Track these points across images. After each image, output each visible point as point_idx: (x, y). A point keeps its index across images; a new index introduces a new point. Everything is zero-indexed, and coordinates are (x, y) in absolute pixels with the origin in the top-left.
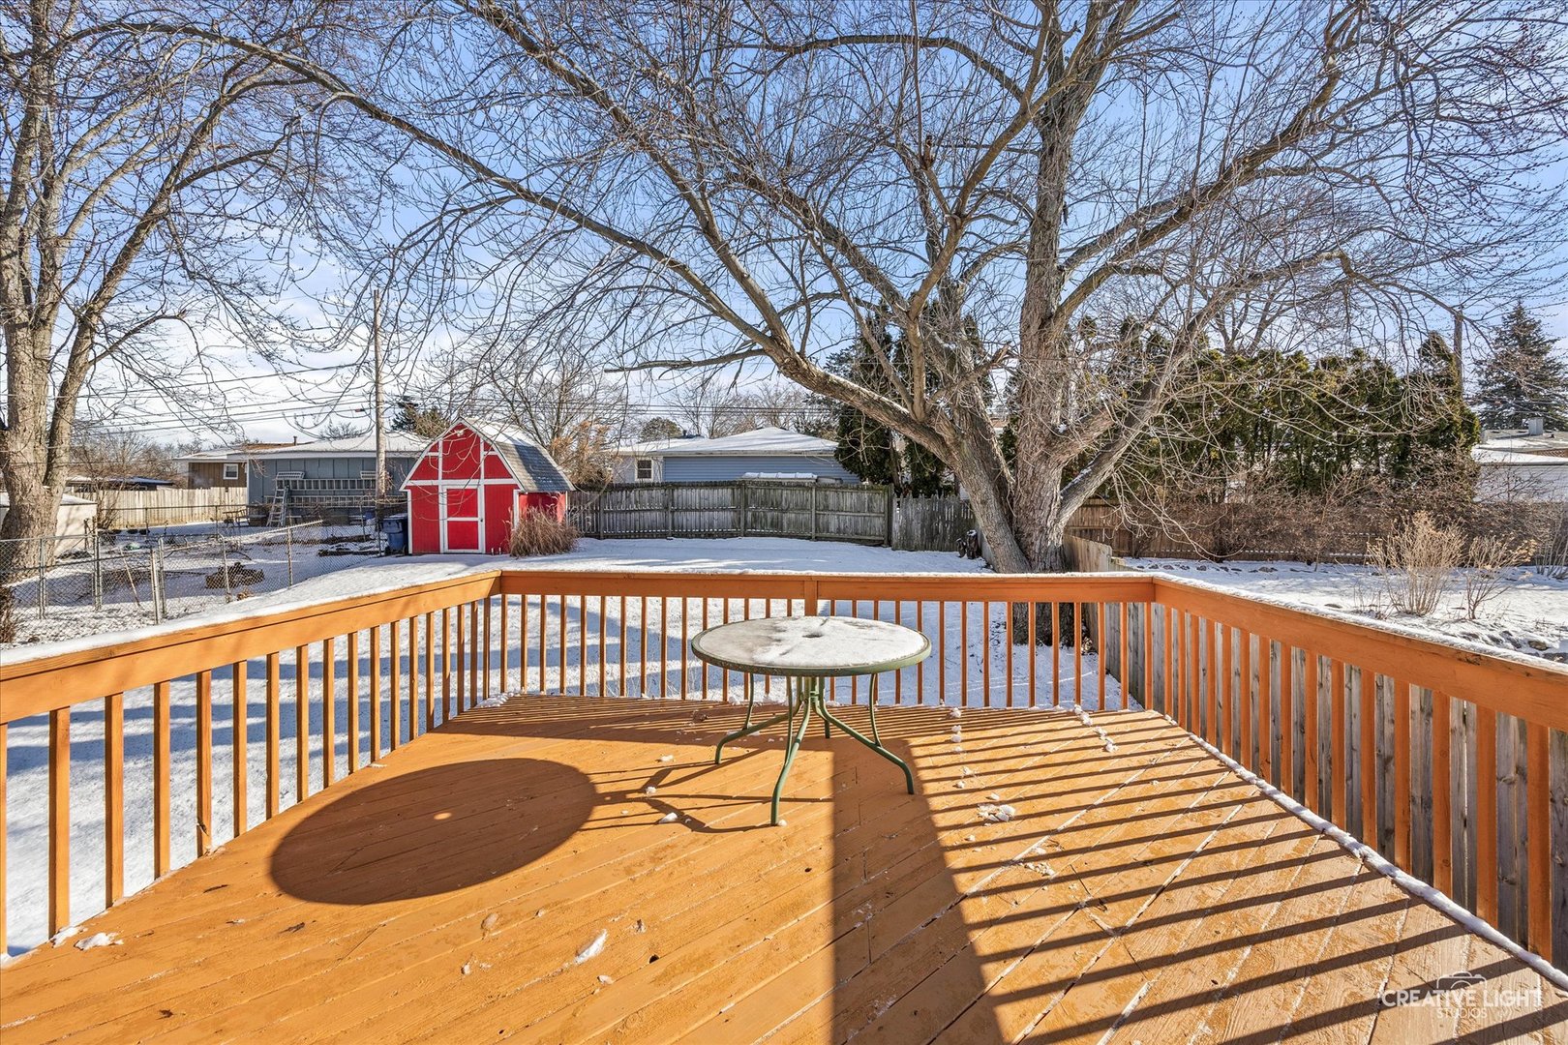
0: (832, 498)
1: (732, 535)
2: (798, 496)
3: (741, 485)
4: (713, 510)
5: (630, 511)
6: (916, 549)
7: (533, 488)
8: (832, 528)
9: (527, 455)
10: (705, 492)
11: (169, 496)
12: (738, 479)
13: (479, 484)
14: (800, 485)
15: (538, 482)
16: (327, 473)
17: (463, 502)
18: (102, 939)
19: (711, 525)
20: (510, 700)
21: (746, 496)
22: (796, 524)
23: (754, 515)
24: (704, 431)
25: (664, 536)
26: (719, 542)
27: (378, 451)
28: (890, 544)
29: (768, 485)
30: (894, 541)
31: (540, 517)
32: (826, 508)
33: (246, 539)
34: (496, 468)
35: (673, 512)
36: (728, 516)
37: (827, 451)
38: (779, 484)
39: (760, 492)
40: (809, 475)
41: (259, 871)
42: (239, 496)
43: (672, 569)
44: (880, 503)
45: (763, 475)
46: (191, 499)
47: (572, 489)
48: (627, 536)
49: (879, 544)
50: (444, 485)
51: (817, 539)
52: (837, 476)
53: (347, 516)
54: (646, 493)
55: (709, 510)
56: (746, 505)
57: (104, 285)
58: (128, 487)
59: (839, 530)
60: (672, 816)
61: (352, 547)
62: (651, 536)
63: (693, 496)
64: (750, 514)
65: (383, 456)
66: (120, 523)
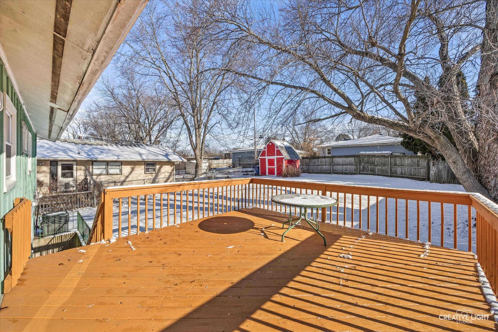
0: (398, 161)
1: (354, 174)
2: (383, 160)
3: (358, 156)
4: (347, 165)
5: (319, 165)
6: (444, 183)
7: (289, 158)
8: (398, 172)
9: (288, 149)
10: (344, 159)
11: (221, 161)
12: (357, 154)
13: (275, 157)
14: (383, 156)
15: (290, 157)
16: (246, 155)
17: (271, 162)
18: (178, 226)
19: (346, 170)
20: (253, 208)
21: (360, 160)
22: (382, 171)
23: (363, 167)
24: (356, 137)
25: (330, 173)
26: (349, 176)
27: (255, 150)
28: (429, 180)
29: (369, 156)
30: (431, 179)
31: (290, 167)
32: (395, 164)
33: (231, 171)
34: (279, 153)
35: (333, 165)
36: (354, 167)
37: (398, 143)
38: (374, 156)
39: (366, 159)
40: (388, 152)
41: (198, 224)
42: (230, 161)
43: (331, 184)
44: (424, 163)
45: (368, 152)
46: (224, 162)
47: (301, 158)
48: (318, 173)
49: (423, 180)
50: (267, 158)
51: (391, 176)
52: (402, 152)
53: (249, 166)
54: (324, 159)
55: (346, 165)
56: (360, 163)
57: (208, 118)
58: (213, 159)
59: (402, 173)
60: (263, 234)
61: (250, 173)
62: (325, 173)
63: (340, 160)
64: (361, 167)
65: (256, 151)
66: (212, 167)
